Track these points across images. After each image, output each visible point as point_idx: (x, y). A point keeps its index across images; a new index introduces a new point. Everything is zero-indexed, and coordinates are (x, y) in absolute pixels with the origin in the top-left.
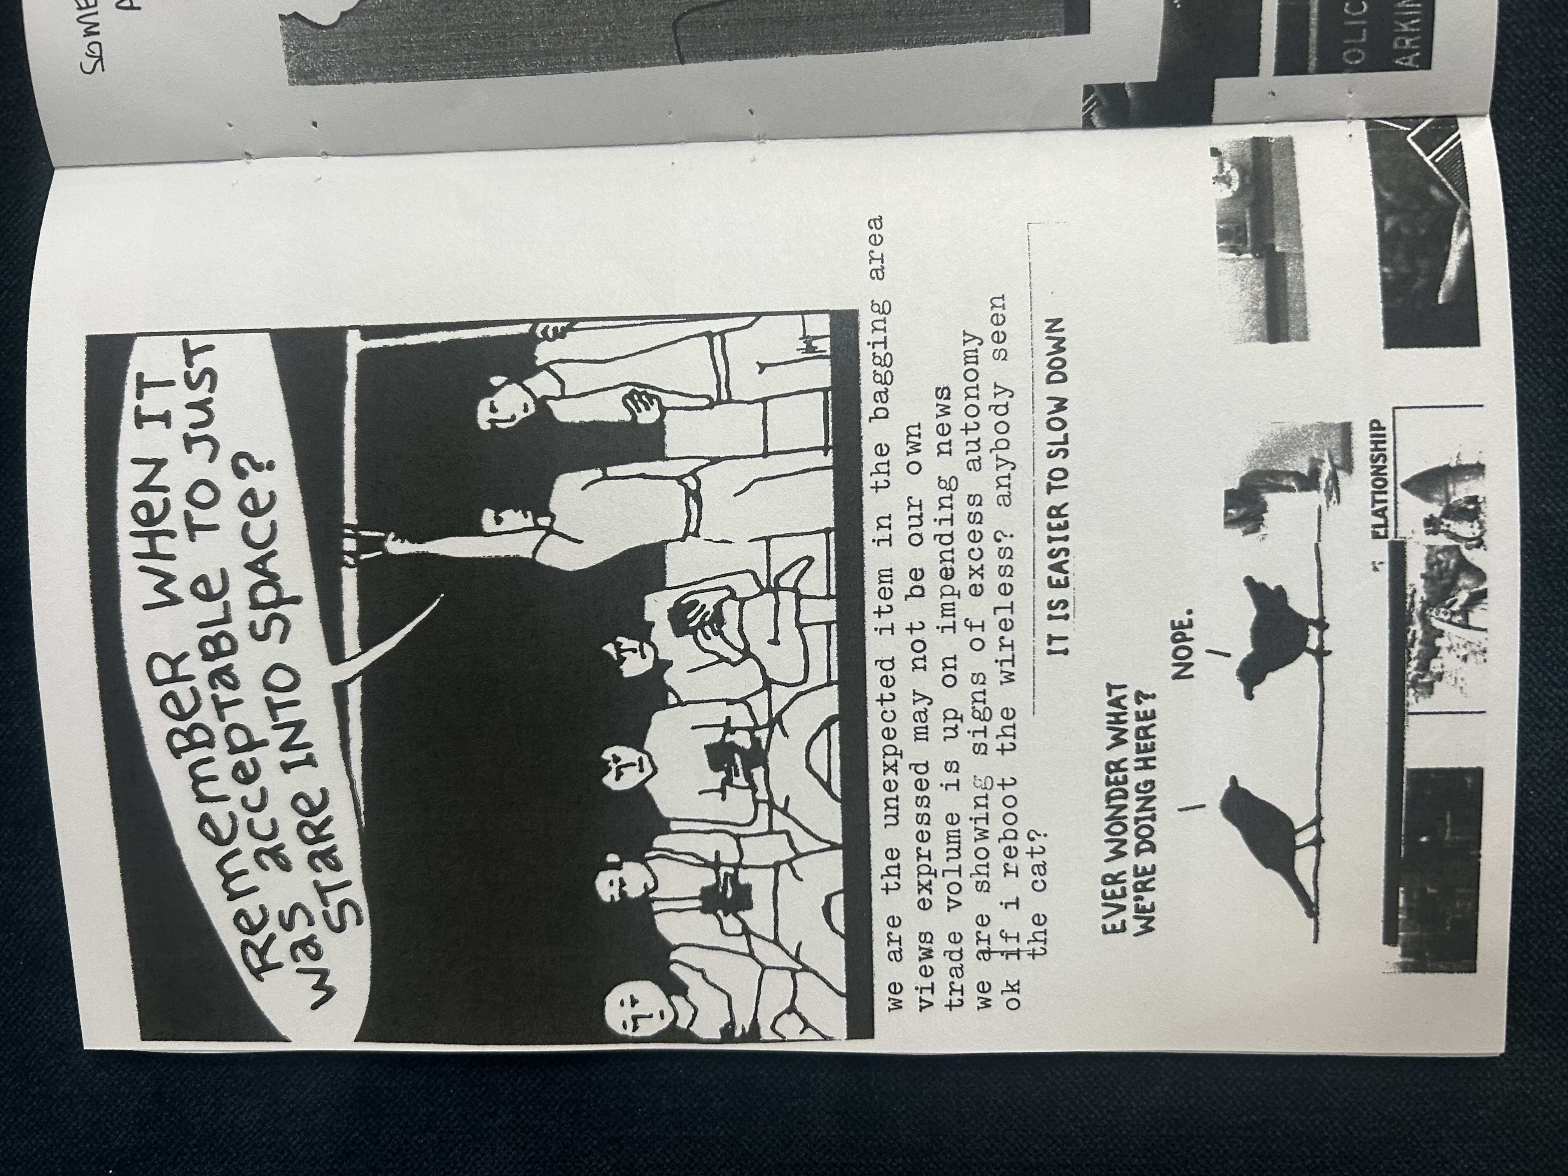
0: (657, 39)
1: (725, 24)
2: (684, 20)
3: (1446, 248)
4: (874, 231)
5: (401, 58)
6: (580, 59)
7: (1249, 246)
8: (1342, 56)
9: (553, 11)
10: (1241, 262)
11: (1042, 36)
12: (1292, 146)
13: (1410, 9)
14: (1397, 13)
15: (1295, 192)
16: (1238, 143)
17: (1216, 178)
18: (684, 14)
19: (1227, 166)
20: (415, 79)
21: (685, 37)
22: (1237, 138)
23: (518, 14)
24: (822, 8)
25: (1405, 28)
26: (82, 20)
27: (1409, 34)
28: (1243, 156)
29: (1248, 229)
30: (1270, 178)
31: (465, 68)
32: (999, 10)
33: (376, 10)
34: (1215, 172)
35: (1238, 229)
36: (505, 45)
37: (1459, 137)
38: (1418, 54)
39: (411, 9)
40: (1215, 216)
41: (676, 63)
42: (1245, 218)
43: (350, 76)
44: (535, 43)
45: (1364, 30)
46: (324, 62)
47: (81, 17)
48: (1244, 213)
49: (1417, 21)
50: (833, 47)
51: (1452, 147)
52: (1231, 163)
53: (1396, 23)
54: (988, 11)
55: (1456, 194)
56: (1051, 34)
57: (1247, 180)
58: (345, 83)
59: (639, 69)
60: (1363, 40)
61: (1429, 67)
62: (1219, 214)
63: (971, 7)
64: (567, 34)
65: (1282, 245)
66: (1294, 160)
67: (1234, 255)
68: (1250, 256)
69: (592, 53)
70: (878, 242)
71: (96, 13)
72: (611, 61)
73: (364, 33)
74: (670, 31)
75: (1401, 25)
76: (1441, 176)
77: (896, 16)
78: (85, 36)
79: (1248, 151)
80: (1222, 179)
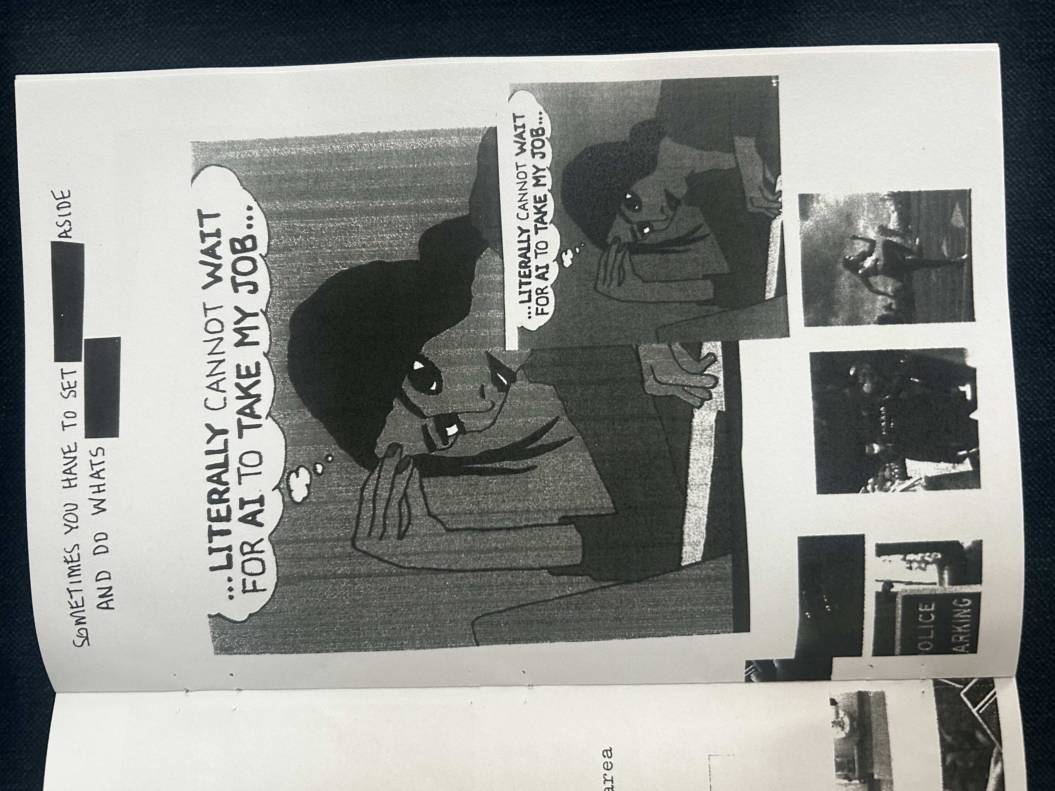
0: (461, 632)
1: (506, 624)
2: (479, 620)
3: (986, 775)
4: (607, 759)
5: (289, 640)
6: (409, 643)
7: (857, 774)
8: (917, 645)
9: (391, 615)
10: (852, 786)
11: (718, 633)
12: (884, 699)
13: (963, 619)
14: (954, 621)
15: (887, 734)
16: (848, 695)
17: (834, 723)
18: (478, 618)
19: (842, 714)
20: (298, 652)
21: (479, 631)
22: (848, 691)
23: (368, 617)
24: (571, 615)
25: (960, 630)
26: (74, 615)
27: (962, 634)
28: (852, 705)
29: (856, 762)
30: (870, 723)
31: (332, 647)
32: (689, 618)
33: (272, 613)
34: (833, 718)
35: (849, 762)
36: (359, 635)
37: (995, 694)
38: (968, 645)
39: (296, 613)
40: (834, 751)
41: (474, 645)
42: (854, 754)
43: (255, 650)
44: (379, 634)
45: (932, 631)
46: (238, 642)
47: (73, 613)
48: (853, 749)
49: (968, 625)
50: (579, 638)
51: (990, 702)
52: (844, 711)
53: (954, 626)
54: (682, 618)
55: (993, 737)
56: (724, 632)
57: (855, 724)
58: (252, 654)
59: (448, 649)
60: (931, 637)
61: (975, 652)
62: (836, 750)
63: (670, 616)
64: (401, 628)
65: (879, 774)
66: (885, 710)
67: (846, 781)
68: (857, 782)
69: (418, 640)
70: (609, 768)
71: (84, 611)
72: (430, 644)
73: (265, 626)
74: (470, 627)
75: (957, 628)
76: (983, 723)
77: (620, 621)
78: (76, 624)
79: (855, 701)
80: (838, 724)
